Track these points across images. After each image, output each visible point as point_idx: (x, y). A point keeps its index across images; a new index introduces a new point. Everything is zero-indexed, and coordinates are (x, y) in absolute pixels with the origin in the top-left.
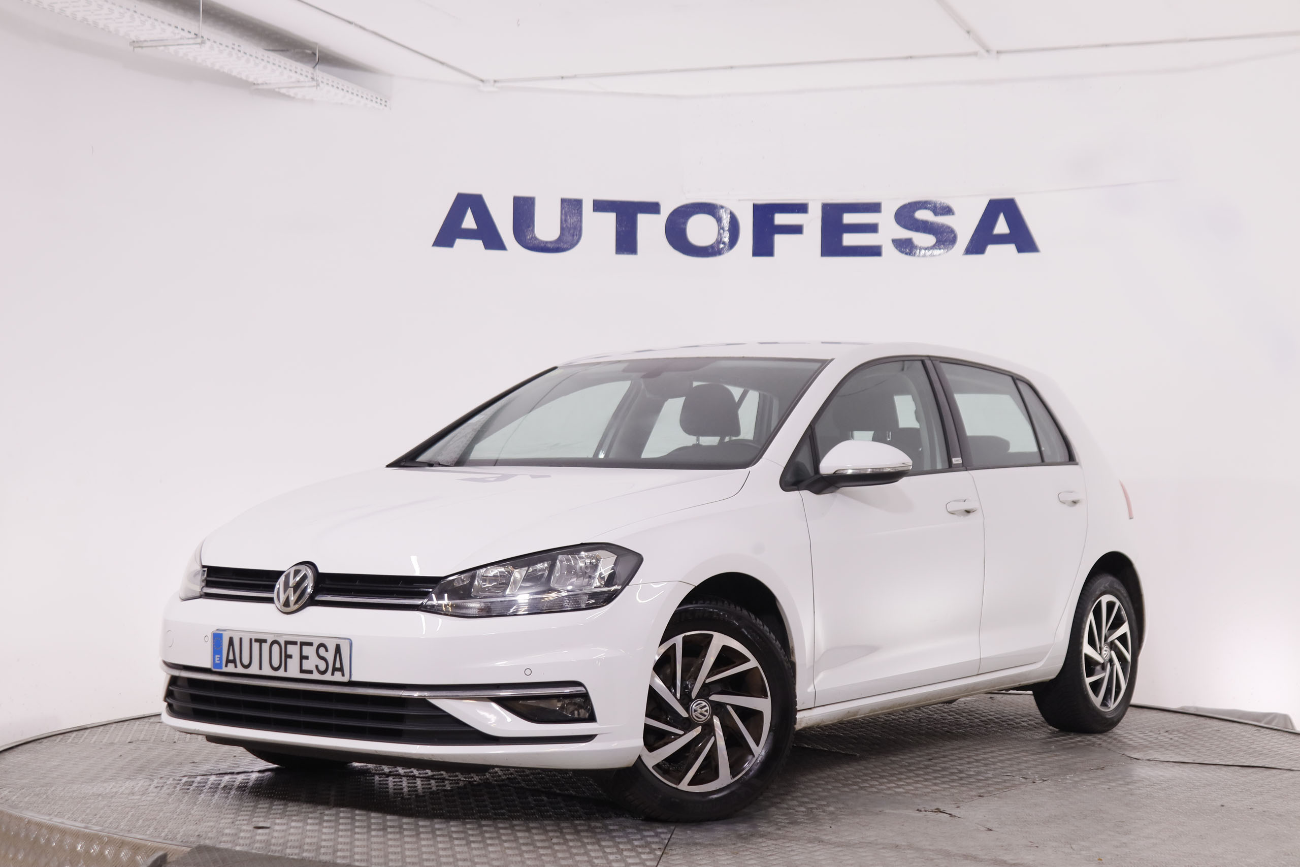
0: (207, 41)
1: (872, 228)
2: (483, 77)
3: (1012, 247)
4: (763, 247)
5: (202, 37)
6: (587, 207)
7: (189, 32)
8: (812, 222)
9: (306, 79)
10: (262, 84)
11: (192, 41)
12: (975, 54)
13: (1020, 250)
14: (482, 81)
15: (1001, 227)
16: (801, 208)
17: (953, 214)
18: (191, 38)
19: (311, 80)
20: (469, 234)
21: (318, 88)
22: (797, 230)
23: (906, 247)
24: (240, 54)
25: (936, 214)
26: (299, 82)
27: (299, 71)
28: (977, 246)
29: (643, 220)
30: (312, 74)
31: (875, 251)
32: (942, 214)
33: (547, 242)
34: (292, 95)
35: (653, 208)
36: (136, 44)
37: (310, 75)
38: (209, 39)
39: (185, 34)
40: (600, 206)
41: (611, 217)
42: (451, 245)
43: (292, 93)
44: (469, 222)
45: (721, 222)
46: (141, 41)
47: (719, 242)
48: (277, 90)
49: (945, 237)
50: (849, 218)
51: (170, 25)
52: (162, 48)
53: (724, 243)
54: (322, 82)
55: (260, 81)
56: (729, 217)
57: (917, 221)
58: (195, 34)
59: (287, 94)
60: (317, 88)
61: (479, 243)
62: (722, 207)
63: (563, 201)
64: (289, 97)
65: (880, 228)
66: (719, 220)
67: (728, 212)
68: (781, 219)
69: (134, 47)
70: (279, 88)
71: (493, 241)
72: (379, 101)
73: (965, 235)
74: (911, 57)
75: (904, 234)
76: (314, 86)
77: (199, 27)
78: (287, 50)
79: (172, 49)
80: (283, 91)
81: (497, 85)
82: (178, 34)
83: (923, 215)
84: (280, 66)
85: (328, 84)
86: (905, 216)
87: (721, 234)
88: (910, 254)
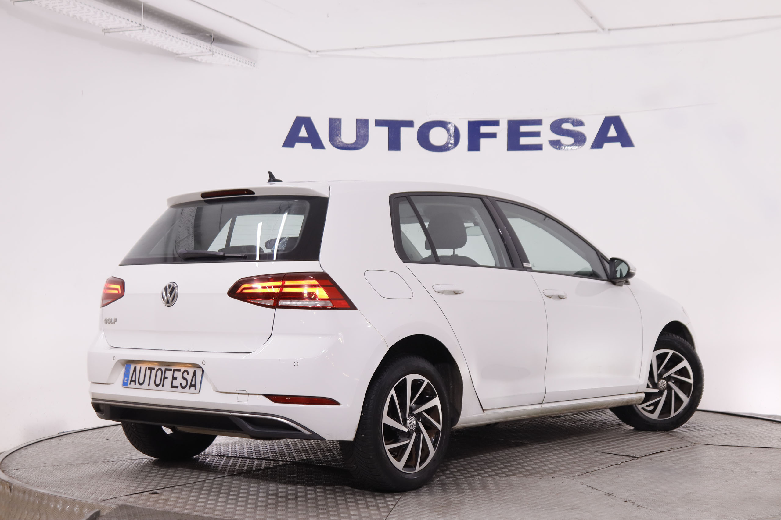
0: (146, 28)
1: (537, 134)
2: (311, 49)
3: (619, 144)
4: (474, 146)
5: (144, 26)
6: (372, 124)
7: (136, 23)
8: (502, 131)
9: (207, 51)
10: (181, 54)
11: (137, 28)
12: (596, 31)
13: (623, 146)
14: (310, 51)
15: (612, 132)
16: (496, 123)
17: (584, 125)
18: (137, 27)
19: (209, 51)
20: (303, 140)
21: (214, 56)
22: (493, 135)
23: (556, 144)
24: (167, 36)
25: (574, 125)
26: (202, 52)
27: (202, 46)
28: (598, 144)
29: (404, 131)
30: (210, 48)
31: (538, 147)
32: (577, 126)
33: (348, 144)
34: (200, 60)
35: (410, 124)
36: (106, 30)
37: (208, 48)
38: (147, 27)
39: (133, 24)
40: (379, 123)
41: (385, 130)
42: (292, 146)
43: (199, 59)
44: (303, 133)
45: (449, 132)
46: (108, 29)
47: (448, 143)
48: (190, 57)
49: (579, 139)
50: (524, 129)
51: (124, 19)
52: (121, 33)
53: (451, 144)
54: (216, 52)
55: (180, 52)
56: (454, 128)
57: (563, 130)
58: (140, 24)
59: (196, 60)
61: (309, 145)
62: (450, 123)
63: (358, 120)
64: (198, 61)
65: (542, 134)
66: (448, 130)
67: (453, 125)
68: (484, 129)
69: (105, 33)
70: (191, 56)
71: (317, 144)
72: (250, 63)
73: (591, 138)
74: (558, 33)
76: (211, 55)
77: (142, 20)
78: (195, 34)
79: (127, 33)
80: (194, 58)
81: (319, 53)
82: (129, 24)
83: (566, 126)
84: (190, 43)
85: (219, 54)
86: (556, 127)
87: (449, 138)
88: (559, 149)
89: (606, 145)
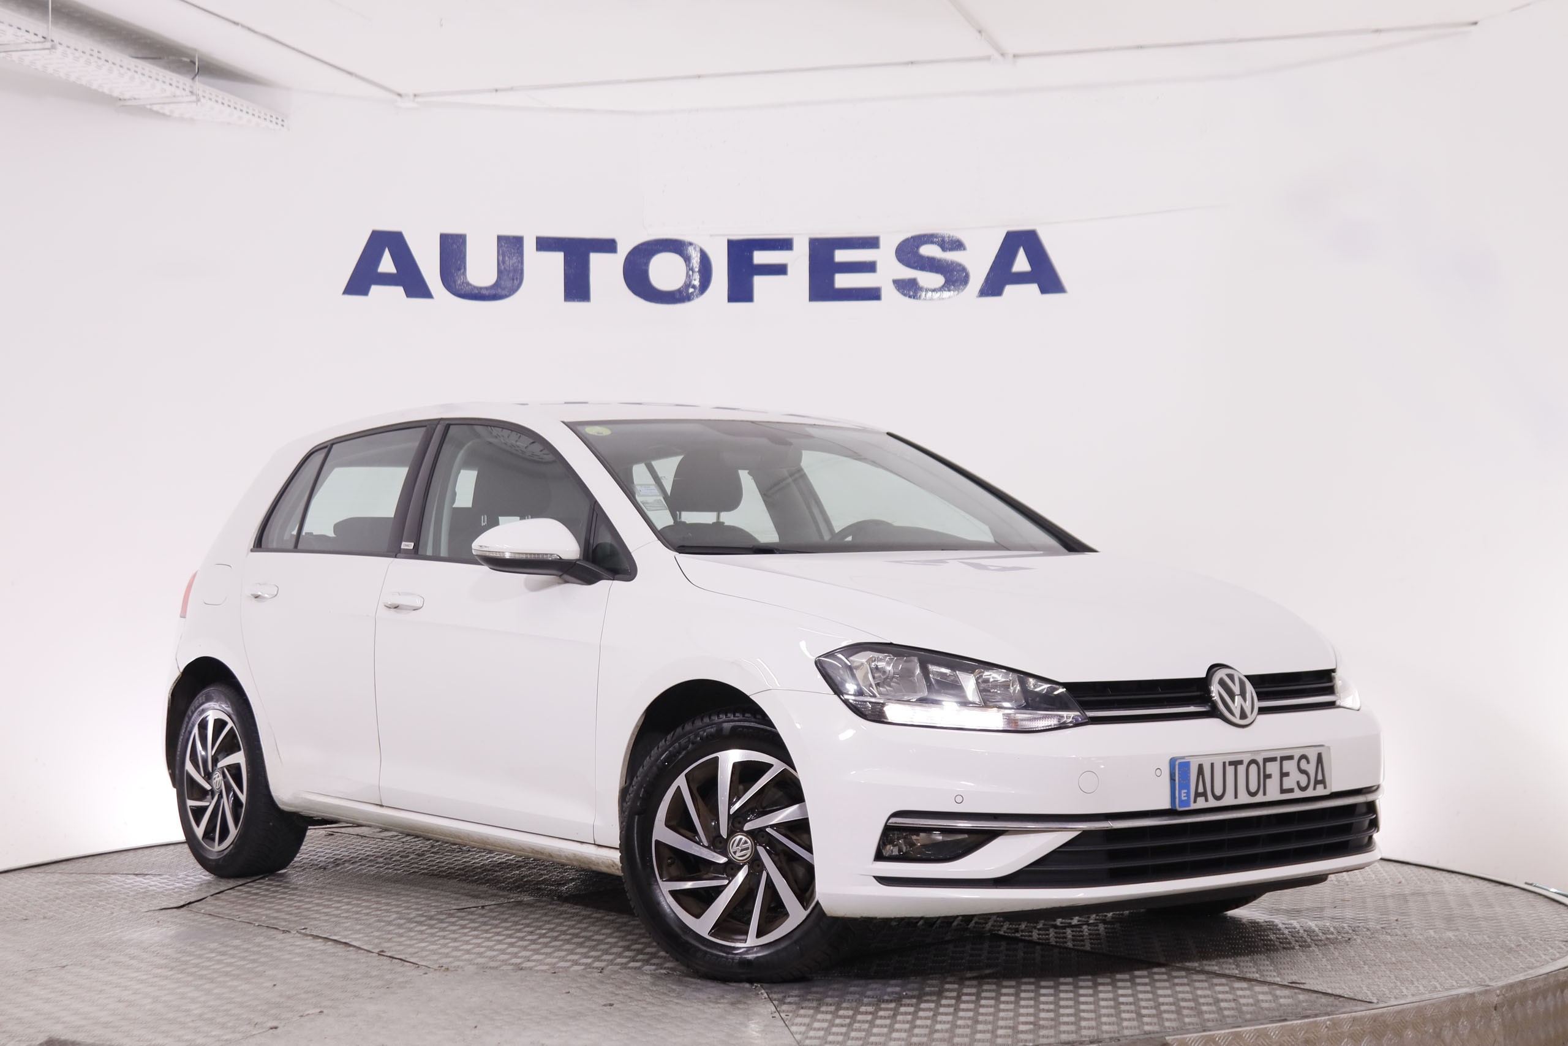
0: (59, 46)
1: (869, 267)
3: (1034, 288)
4: (740, 291)
5: (52, 41)
6: (529, 246)
7: (36, 34)
8: (798, 260)
9: (184, 93)
10: (130, 99)
11: (39, 46)
12: (989, 58)
13: (1043, 291)
14: (400, 95)
15: (1021, 263)
16: (785, 244)
17: (965, 249)
18: (39, 42)
19: (189, 94)
20: (386, 280)
21: (199, 103)
22: (780, 270)
23: (908, 288)
24: (100, 62)
25: (944, 249)
26: (175, 96)
27: (174, 84)
28: (993, 286)
29: (597, 260)
30: (191, 87)
31: (872, 294)
32: (951, 249)
33: (481, 288)
34: (167, 112)
35: (608, 246)
37: (188, 89)
38: (60, 44)
39: (30, 37)
40: (545, 244)
41: (558, 258)
42: (364, 292)
43: (167, 110)
44: (387, 265)
45: (690, 263)
47: (688, 285)
48: (148, 107)
49: (955, 277)
50: (842, 256)
51: (11, 26)
52: (3, 55)
53: (694, 287)
54: (204, 97)
55: (127, 96)
56: (699, 255)
57: (922, 257)
58: (43, 37)
59: (160, 111)
60: (197, 104)
61: (399, 290)
62: (691, 244)
63: (500, 238)
64: (164, 115)
65: (879, 267)
66: (687, 259)
67: (698, 249)
68: (760, 257)
70: (151, 104)
71: (416, 287)
72: (274, 119)
75: (907, 273)
76: (194, 102)
78: (160, 58)
79: (15, 56)
80: (156, 108)
81: (418, 99)
82: (22, 36)
83: (929, 251)
84: (150, 77)
85: (210, 99)
86: (908, 252)
87: (690, 276)
88: (914, 297)
89: (1010, 290)
